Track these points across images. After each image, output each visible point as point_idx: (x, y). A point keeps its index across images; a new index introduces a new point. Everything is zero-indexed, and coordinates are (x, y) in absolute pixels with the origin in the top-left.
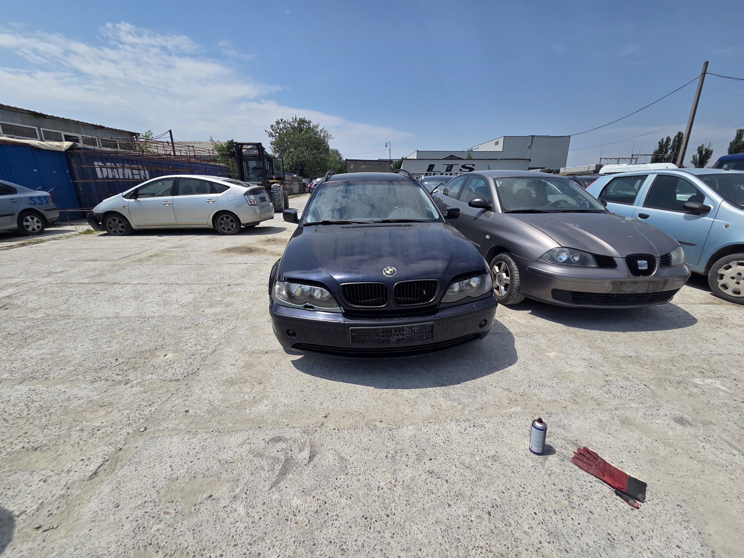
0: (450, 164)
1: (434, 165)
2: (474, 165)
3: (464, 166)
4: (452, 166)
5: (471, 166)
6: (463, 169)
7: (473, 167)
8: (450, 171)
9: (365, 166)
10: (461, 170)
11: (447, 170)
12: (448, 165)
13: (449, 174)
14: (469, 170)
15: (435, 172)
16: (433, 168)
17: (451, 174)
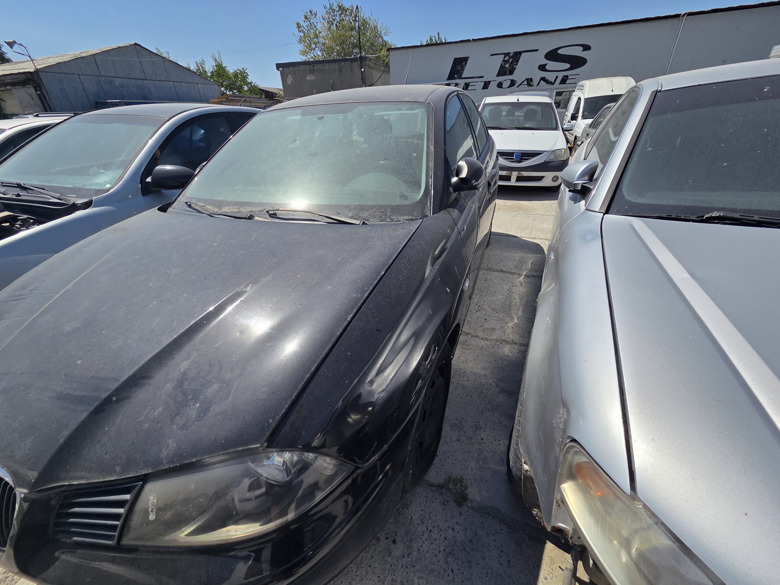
0: (514, 50)
1: (465, 59)
2: (586, 48)
3: (553, 55)
4: (517, 55)
5: (577, 52)
6: (551, 65)
7: (584, 54)
8: (511, 72)
9: (313, 78)
10: (542, 68)
11: (502, 72)
12: (506, 54)
13: (506, 80)
14: (568, 66)
15: (468, 81)
16: (463, 69)
17: (513, 83)
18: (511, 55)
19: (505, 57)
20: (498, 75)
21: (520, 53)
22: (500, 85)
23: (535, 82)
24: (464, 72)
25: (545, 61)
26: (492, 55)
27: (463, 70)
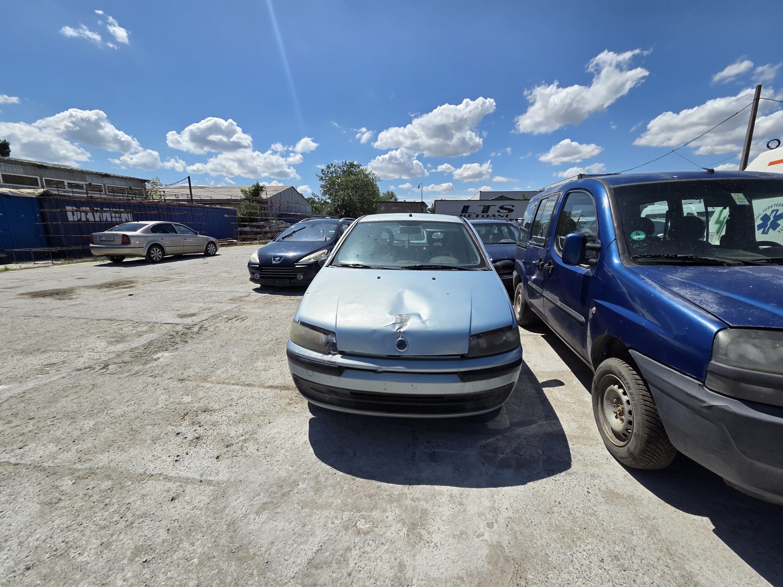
3: (502, 208)
9: (396, 208)
10: (498, 211)
12: (484, 206)
13: (485, 215)
14: (508, 211)
15: (470, 214)
16: (468, 210)
17: (488, 216)
18: (487, 206)
20: (482, 213)
21: (490, 206)
22: (483, 216)
23: (496, 216)
25: (499, 209)
26: (479, 206)
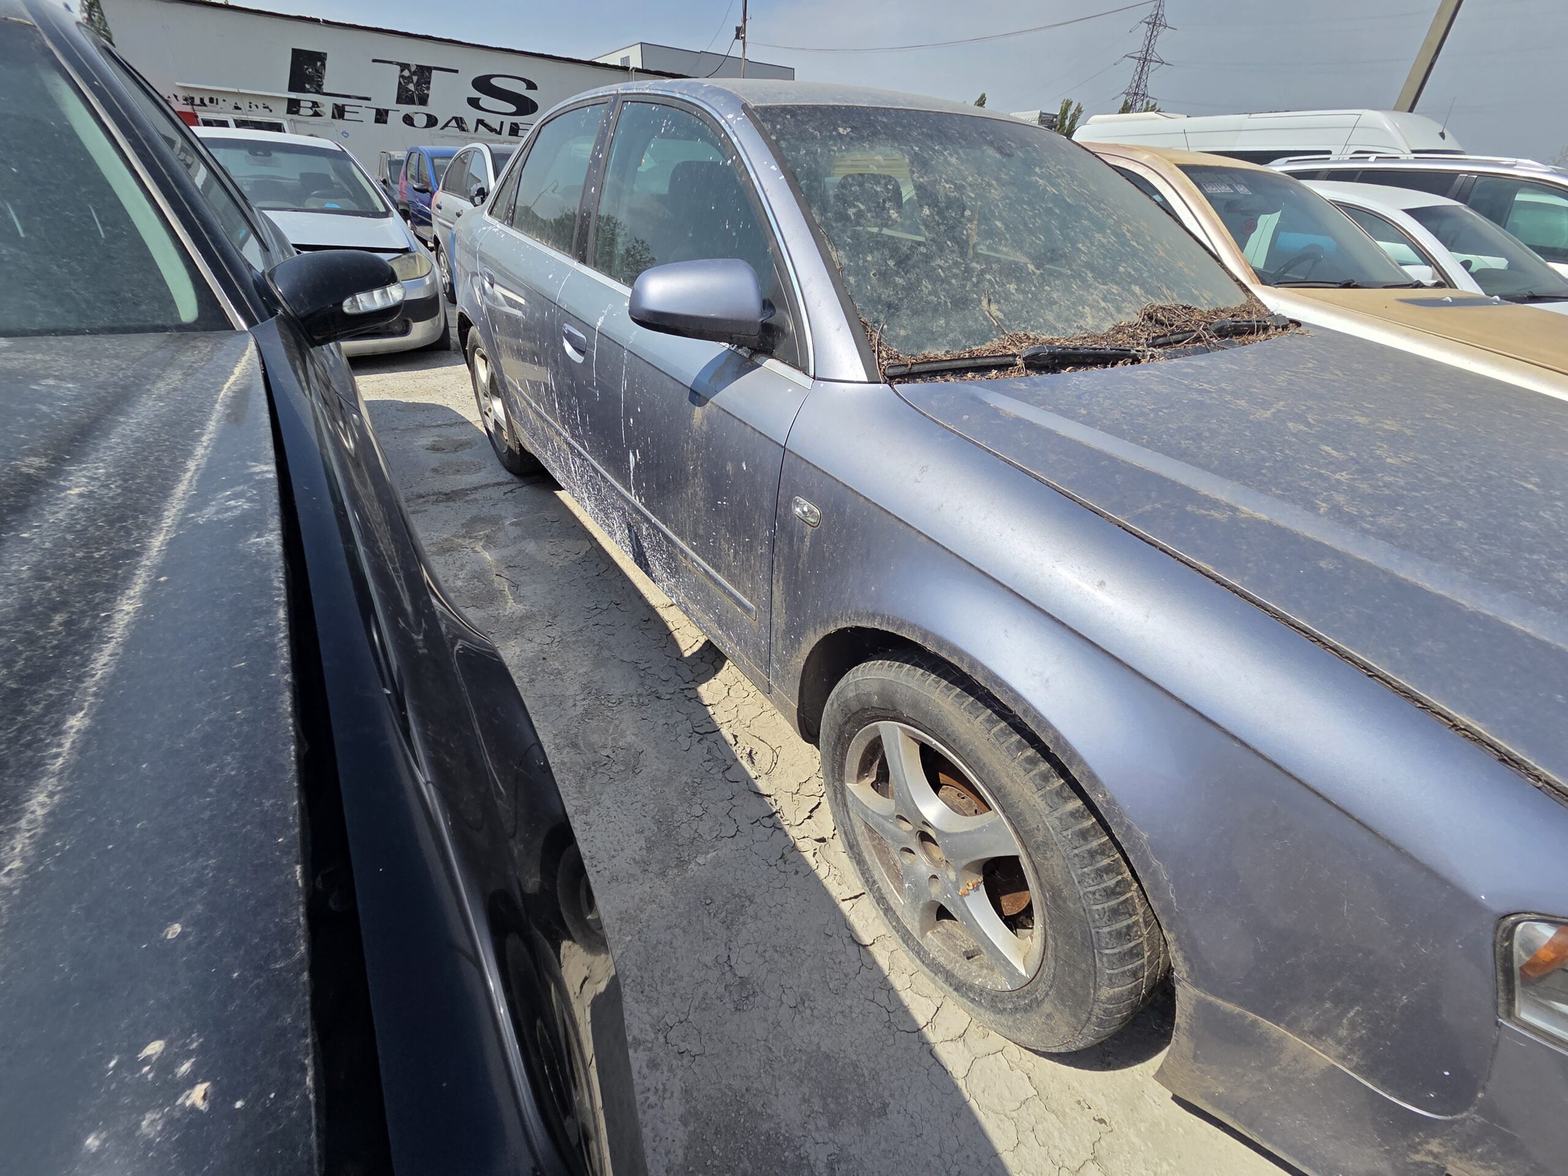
0: (415, 61)
1: (319, 57)
2: (531, 86)
3: (483, 84)
4: (424, 73)
5: (520, 89)
6: (485, 101)
7: (530, 94)
10: (474, 103)
11: (403, 97)
12: (404, 66)
13: (417, 112)
16: (319, 74)
17: (431, 120)
18: (413, 69)
19: (402, 71)
20: (399, 101)
21: (430, 69)
22: (408, 120)
23: (470, 125)
24: (325, 81)
26: (374, 61)
27: (322, 77)
